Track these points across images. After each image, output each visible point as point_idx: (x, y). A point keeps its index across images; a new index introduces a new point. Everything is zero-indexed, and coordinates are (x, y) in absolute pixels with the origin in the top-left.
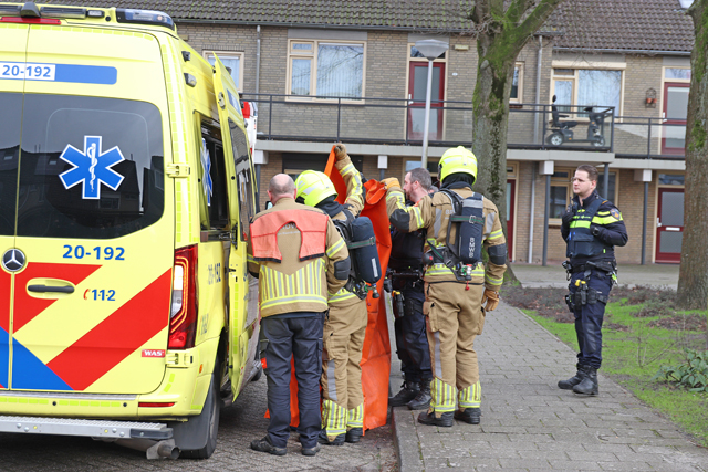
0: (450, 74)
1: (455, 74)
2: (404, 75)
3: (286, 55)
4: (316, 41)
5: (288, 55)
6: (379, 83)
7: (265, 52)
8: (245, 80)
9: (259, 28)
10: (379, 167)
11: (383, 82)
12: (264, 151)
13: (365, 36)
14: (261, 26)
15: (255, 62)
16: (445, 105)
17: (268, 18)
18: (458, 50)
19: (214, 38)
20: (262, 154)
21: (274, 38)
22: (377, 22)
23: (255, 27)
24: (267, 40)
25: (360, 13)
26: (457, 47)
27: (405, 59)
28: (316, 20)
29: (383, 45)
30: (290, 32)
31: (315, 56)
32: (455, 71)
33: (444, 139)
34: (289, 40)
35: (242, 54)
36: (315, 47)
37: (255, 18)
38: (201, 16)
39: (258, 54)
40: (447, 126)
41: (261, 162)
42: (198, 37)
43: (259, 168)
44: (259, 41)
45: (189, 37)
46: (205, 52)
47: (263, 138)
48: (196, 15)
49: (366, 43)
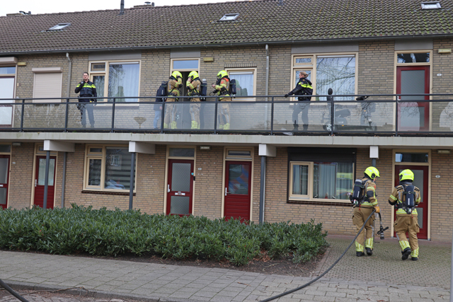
0: (434, 75)
1: (439, 75)
2: (392, 78)
3: (290, 67)
4: (314, 55)
5: (292, 67)
6: (370, 86)
7: (273, 67)
8: (257, 89)
9: (267, 47)
12: (267, 144)
13: (356, 48)
14: (269, 45)
15: (264, 74)
16: (431, 98)
17: (275, 39)
18: (441, 54)
19: (233, 58)
20: (265, 146)
21: (279, 56)
22: (367, 35)
23: (264, 46)
24: (274, 57)
25: (352, 31)
26: (440, 51)
27: (393, 65)
29: (372, 54)
30: (294, 50)
31: (314, 67)
32: (439, 72)
33: (430, 130)
34: (292, 55)
35: (256, 69)
36: (314, 60)
37: (265, 40)
38: (223, 41)
39: (268, 68)
40: (433, 121)
41: (265, 154)
42: (221, 58)
43: (263, 160)
44: (268, 57)
45: (214, 59)
46: (226, 69)
47: (266, 133)
48: (218, 41)
49: (357, 53)
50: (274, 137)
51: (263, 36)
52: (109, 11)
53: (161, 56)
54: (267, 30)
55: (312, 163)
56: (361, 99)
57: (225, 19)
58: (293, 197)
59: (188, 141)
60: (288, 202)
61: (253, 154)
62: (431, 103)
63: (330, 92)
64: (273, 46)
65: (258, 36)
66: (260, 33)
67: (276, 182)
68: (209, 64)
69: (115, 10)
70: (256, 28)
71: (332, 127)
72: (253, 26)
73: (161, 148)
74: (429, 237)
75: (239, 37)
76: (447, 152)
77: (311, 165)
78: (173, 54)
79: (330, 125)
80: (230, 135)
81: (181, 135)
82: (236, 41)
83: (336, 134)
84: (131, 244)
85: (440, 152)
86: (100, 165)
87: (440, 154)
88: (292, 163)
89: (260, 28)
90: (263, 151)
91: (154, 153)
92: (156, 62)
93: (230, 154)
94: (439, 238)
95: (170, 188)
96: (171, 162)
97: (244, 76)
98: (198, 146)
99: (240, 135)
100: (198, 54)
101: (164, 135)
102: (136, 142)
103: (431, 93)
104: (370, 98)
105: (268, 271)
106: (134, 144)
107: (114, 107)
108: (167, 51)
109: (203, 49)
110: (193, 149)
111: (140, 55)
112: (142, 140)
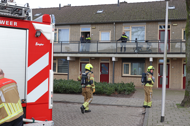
0: (172, 33)
1: (173, 33)
2: (157, 34)
3: (122, 30)
4: (131, 26)
5: (123, 30)
6: (150, 37)
7: (117, 30)
8: (111, 38)
9: (114, 23)
10: (150, 61)
11: (151, 36)
12: (115, 57)
13: (145, 23)
14: (115, 23)
15: (114, 33)
16: (170, 41)
17: (117, 21)
18: (174, 26)
19: (102, 27)
21: (119, 26)
22: (149, 19)
23: (113, 23)
24: (117, 27)
25: (144, 17)
26: (174, 25)
27: (158, 29)
28: (131, 20)
29: (150, 26)
30: (124, 24)
31: (131, 30)
33: (170, 52)
34: (123, 26)
35: (110, 31)
36: (131, 28)
37: (114, 21)
38: (99, 21)
39: (115, 31)
40: (171, 48)
41: (114, 60)
42: (98, 27)
43: (114, 62)
44: (115, 27)
45: (96, 27)
46: (100, 31)
47: (115, 53)
48: (97, 21)
49: (145, 26)
50: (117, 54)
51: (113, 19)
52: (55, 8)
53: (77, 26)
54: (114, 17)
55: (130, 63)
56: (147, 42)
57: (98, 12)
58: (124, 75)
59: (88, 56)
60: (122, 76)
61: (110, 60)
62: (170, 43)
63: (136, 39)
64: (117, 23)
65: (111, 19)
66: (112, 18)
67: (118, 70)
68: (94, 29)
69: (57, 8)
70: (110, 16)
71: (137, 51)
72: (109, 15)
73: (77, 59)
74: (170, 88)
75: (105, 20)
76: (176, 59)
77: (130, 64)
78: (81, 26)
79: (136, 50)
80: (102, 54)
81: (85, 54)
83: (139, 53)
84: (74, 89)
85: (173, 59)
86: (56, 64)
87: (174, 60)
88: (124, 63)
89: (111, 16)
90: (114, 59)
91: (75, 60)
92: (75, 28)
93: (102, 60)
94: (173, 88)
95: (81, 72)
96: (81, 63)
97: (106, 33)
98: (91, 58)
99: (106, 54)
100: (90, 25)
101: (79, 54)
102: (70, 57)
103: (170, 39)
104: (150, 41)
105: (118, 97)
106: (69, 57)
107: (62, 45)
108: (79, 24)
109: (92, 24)
110: (89, 59)
111: (69, 26)
112: (72, 56)
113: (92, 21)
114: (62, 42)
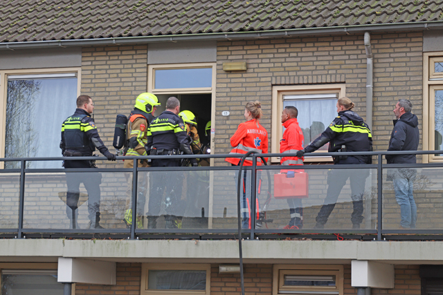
3: (421, 83)
5: (426, 83)
7: (383, 82)
9: (367, 37)
12: (368, 261)
14: (372, 33)
17: (385, 19)
19: (291, 63)
20: (365, 266)
21: (397, 56)
23: (360, 36)
24: (385, 59)
30: (428, 43)
34: (426, 56)
35: (343, 87)
37: (363, 21)
39: (370, 86)
41: (365, 284)
42: (265, 63)
44: (370, 61)
45: (247, 64)
46: (276, 89)
47: (368, 237)
48: (257, 25)
50: (385, 244)
51: (358, 12)
53: (127, 57)
59: (192, 255)
61: (340, 281)
64: (380, 35)
65: (346, 12)
68: (236, 78)
73: (128, 270)
75: (305, 15)
78: (152, 55)
81: (176, 241)
82: (298, 23)
90: (360, 277)
91: (113, 282)
92: (112, 71)
93: (288, 283)
97: (317, 102)
98: (215, 266)
99: (309, 242)
100: (212, 52)
101: (137, 242)
102: (74, 259)
106: (70, 262)
107: (23, 180)
108: (139, 47)
109: (223, 43)
110: (203, 273)
111: (78, 58)
112: (88, 255)
113: (226, 27)
114: (24, 161)
